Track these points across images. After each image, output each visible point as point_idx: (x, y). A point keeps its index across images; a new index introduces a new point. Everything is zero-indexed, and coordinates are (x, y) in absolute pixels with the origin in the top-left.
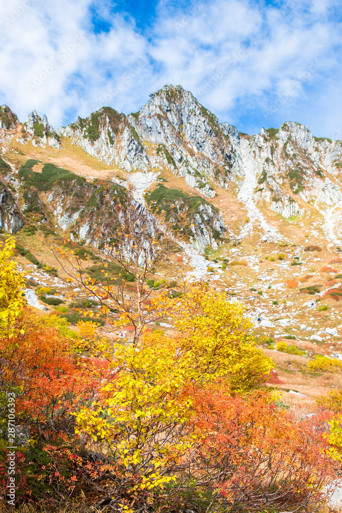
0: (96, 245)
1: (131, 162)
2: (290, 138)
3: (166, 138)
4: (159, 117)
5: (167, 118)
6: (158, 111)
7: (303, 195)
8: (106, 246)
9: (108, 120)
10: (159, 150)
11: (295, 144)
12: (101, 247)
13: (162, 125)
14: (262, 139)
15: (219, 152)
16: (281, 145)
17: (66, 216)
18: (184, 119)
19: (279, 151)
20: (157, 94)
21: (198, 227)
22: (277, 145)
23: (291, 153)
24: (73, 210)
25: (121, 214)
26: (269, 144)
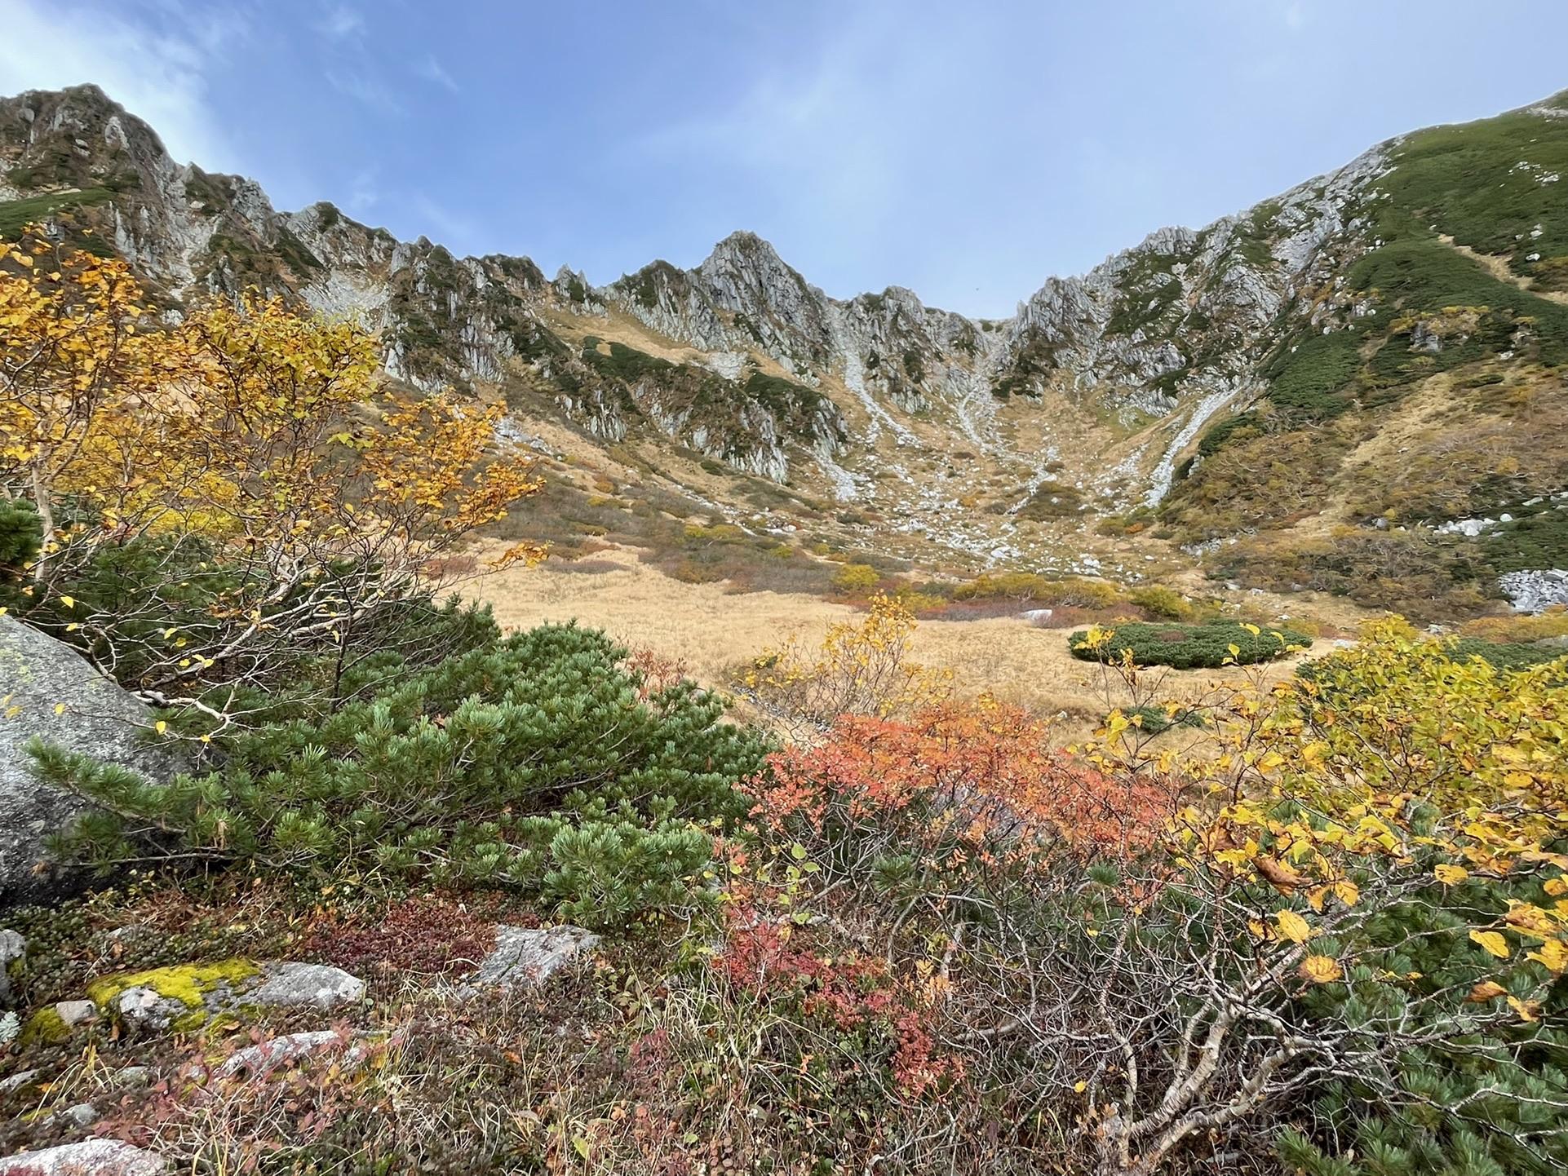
0: (718, 454)
1: (706, 339)
2: (900, 309)
3: (745, 306)
4: (732, 276)
5: (742, 278)
6: (729, 267)
7: (926, 384)
8: (732, 456)
9: (665, 278)
10: (737, 322)
11: (906, 317)
12: (725, 457)
13: (738, 288)
14: (861, 308)
15: (815, 326)
16: (889, 318)
17: (670, 417)
18: (764, 281)
19: (887, 325)
20: (726, 244)
21: (821, 429)
22: (884, 318)
23: (905, 328)
24: (681, 408)
25: (743, 415)
26: (873, 316)
